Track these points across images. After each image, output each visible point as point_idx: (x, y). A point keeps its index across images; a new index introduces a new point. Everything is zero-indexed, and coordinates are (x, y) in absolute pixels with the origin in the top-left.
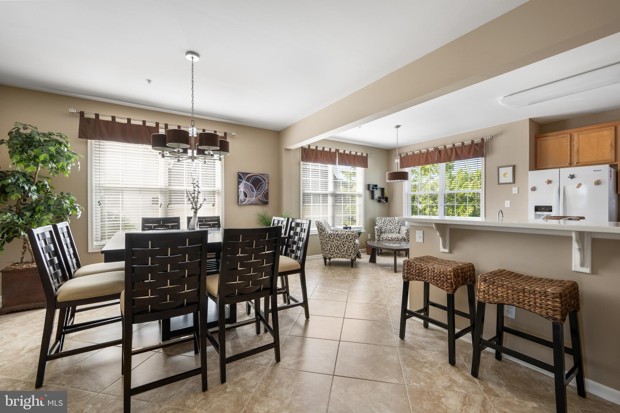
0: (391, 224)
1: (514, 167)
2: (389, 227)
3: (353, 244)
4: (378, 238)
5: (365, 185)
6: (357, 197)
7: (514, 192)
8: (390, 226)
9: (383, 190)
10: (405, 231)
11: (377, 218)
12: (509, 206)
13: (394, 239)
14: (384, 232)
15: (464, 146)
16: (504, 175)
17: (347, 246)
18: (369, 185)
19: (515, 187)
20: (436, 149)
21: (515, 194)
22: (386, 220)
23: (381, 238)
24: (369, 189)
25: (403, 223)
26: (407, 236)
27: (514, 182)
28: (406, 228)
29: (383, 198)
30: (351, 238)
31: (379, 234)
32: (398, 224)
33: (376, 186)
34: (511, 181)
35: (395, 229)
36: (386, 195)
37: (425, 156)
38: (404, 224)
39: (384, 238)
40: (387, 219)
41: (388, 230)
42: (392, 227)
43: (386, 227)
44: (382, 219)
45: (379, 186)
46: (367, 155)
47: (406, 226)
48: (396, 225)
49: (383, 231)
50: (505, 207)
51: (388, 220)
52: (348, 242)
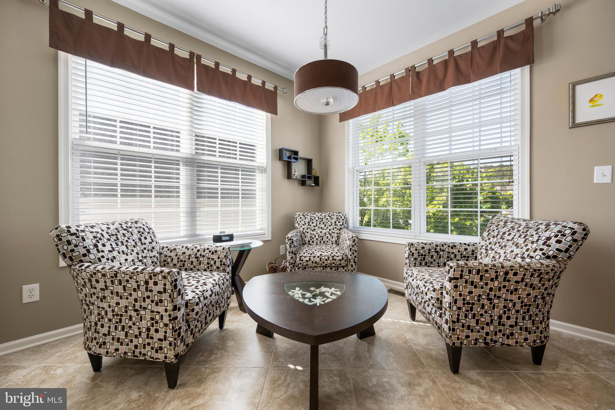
0: (323, 226)
2: (319, 232)
3: (170, 307)
4: (292, 258)
5: (274, 151)
6: (257, 171)
8: (321, 230)
9: (309, 162)
10: (348, 242)
11: (298, 214)
12: (607, 181)
13: (326, 260)
14: (309, 241)
15: (478, 48)
17: (148, 317)
18: (281, 151)
20: (411, 70)
22: (313, 218)
23: (298, 259)
24: (281, 158)
25: (344, 223)
26: (353, 254)
28: (351, 234)
29: (309, 178)
30: (160, 287)
31: (294, 249)
32: (336, 226)
33: (296, 153)
35: (329, 236)
36: (316, 173)
37: (386, 90)
38: (346, 225)
39: (305, 259)
40: (315, 216)
41: (317, 237)
42: (324, 231)
43: (312, 233)
44: (306, 216)
45: (300, 155)
46: (276, 88)
47: (350, 228)
48: (332, 227)
49: (307, 239)
50: (594, 181)
51: (317, 219)
52: (152, 301)
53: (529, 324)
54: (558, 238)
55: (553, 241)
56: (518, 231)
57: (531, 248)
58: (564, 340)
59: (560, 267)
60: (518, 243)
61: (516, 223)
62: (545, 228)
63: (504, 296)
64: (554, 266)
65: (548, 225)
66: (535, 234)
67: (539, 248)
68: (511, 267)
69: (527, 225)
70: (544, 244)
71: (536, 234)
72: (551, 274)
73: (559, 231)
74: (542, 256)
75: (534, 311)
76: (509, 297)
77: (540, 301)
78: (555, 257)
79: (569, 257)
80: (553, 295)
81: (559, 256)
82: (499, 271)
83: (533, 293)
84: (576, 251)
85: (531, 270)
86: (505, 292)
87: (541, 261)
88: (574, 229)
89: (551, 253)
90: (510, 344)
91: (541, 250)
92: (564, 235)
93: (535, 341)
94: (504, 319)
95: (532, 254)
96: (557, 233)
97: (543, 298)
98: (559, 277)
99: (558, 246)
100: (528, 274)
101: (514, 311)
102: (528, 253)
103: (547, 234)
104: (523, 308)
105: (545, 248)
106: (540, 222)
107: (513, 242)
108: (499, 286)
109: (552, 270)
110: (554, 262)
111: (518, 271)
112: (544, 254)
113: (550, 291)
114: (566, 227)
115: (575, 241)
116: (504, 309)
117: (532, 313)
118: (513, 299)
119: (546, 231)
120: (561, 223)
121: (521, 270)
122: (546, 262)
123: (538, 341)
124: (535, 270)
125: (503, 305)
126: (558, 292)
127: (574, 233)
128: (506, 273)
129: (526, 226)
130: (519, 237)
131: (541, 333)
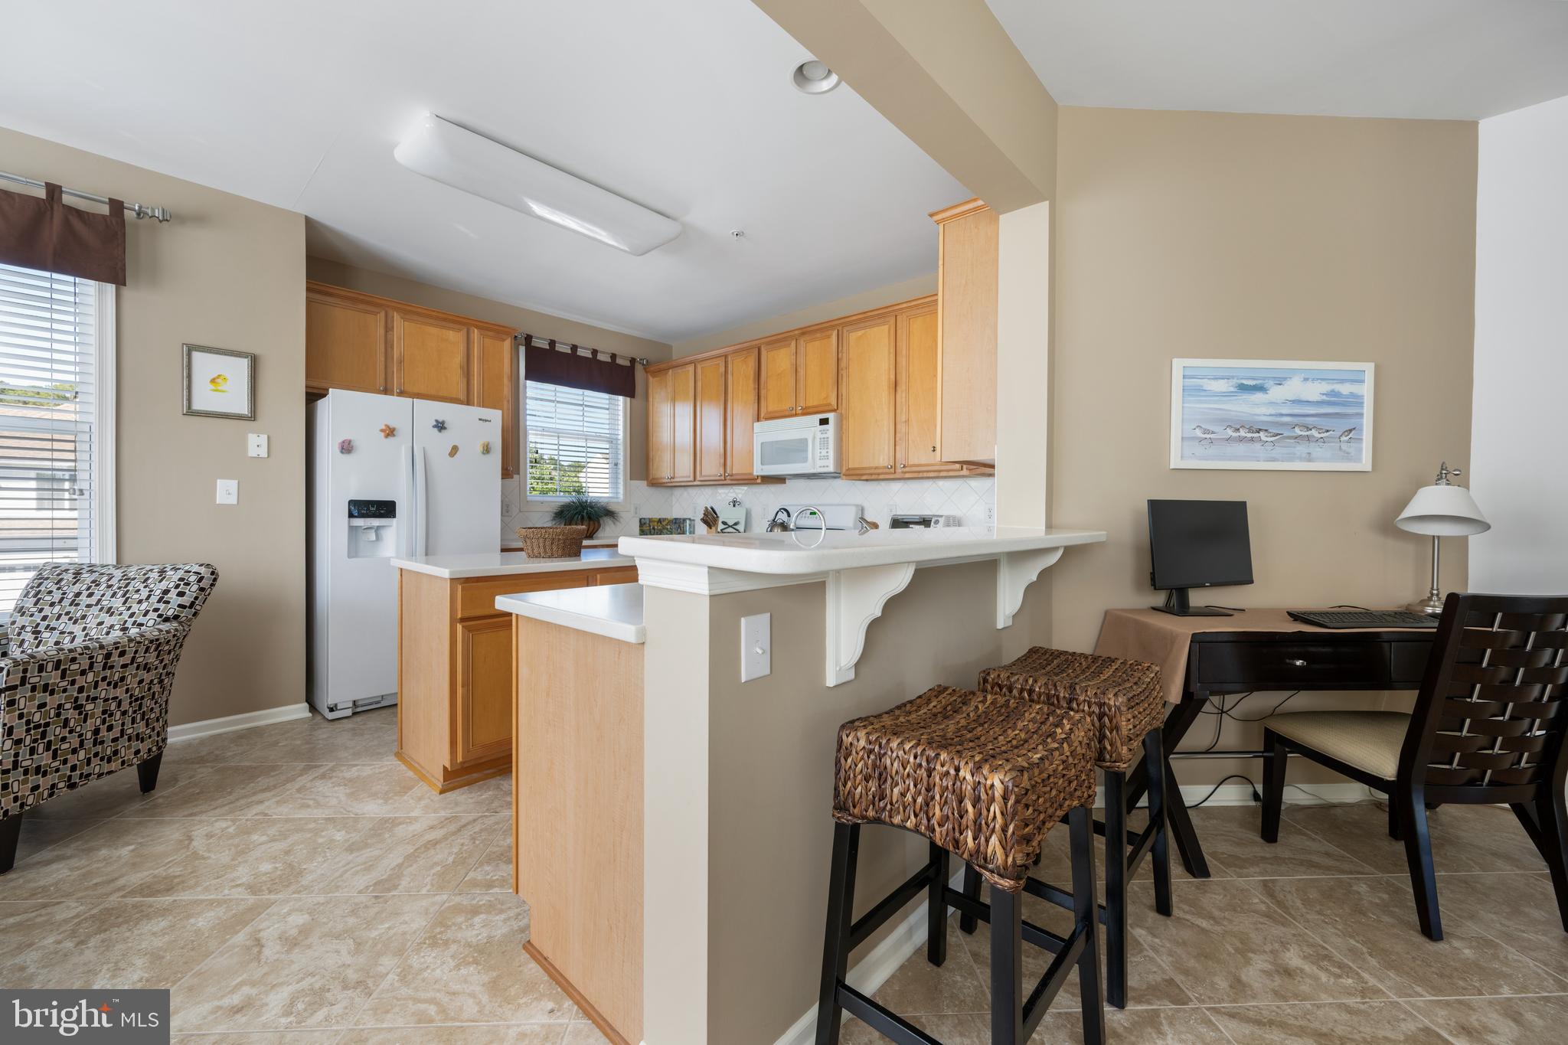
1: (255, 362)
7: (253, 452)
12: (233, 500)
16: (213, 381)
19: (258, 433)
21: (258, 457)
27: (253, 416)
34: (244, 409)
50: (218, 503)
53: (141, 727)
54: (179, 590)
55: (173, 594)
56: (109, 586)
57: (137, 612)
58: (178, 749)
59: (184, 630)
60: (111, 608)
61: (103, 574)
62: (160, 576)
63: (103, 695)
64: (176, 630)
65: (162, 572)
66: (142, 589)
67: (151, 609)
68: (115, 643)
69: (125, 575)
70: (159, 601)
71: (145, 587)
72: (173, 643)
73: (181, 579)
74: (157, 619)
75: (148, 705)
76: (112, 693)
77: (156, 688)
78: (176, 617)
79: (195, 614)
80: (174, 674)
81: (182, 615)
82: (96, 655)
83: (147, 677)
84: (203, 603)
85: (146, 642)
86: (106, 687)
87: (157, 627)
88: (200, 574)
89: (170, 613)
90: (113, 769)
91: (156, 610)
92: (187, 584)
93: (150, 750)
94: (103, 733)
95: (141, 619)
96: (178, 582)
97: (161, 682)
98: (181, 646)
99: (180, 600)
100: (142, 649)
101: (119, 713)
102: (133, 619)
103: (163, 585)
104: (133, 705)
105: (162, 606)
106: (148, 568)
107: (99, 606)
108: (95, 679)
109: (174, 636)
110: (175, 624)
111: (127, 649)
112: (160, 616)
113: (169, 669)
114: (190, 572)
115: (202, 589)
116: (103, 717)
117: (145, 709)
118: (118, 695)
119: (160, 581)
120: (181, 566)
121: (132, 645)
122: (165, 627)
123: (154, 749)
124: (151, 642)
125: (101, 709)
126: (179, 669)
127: (200, 580)
128: (108, 656)
129: (123, 576)
130: (112, 597)
131: (158, 736)
